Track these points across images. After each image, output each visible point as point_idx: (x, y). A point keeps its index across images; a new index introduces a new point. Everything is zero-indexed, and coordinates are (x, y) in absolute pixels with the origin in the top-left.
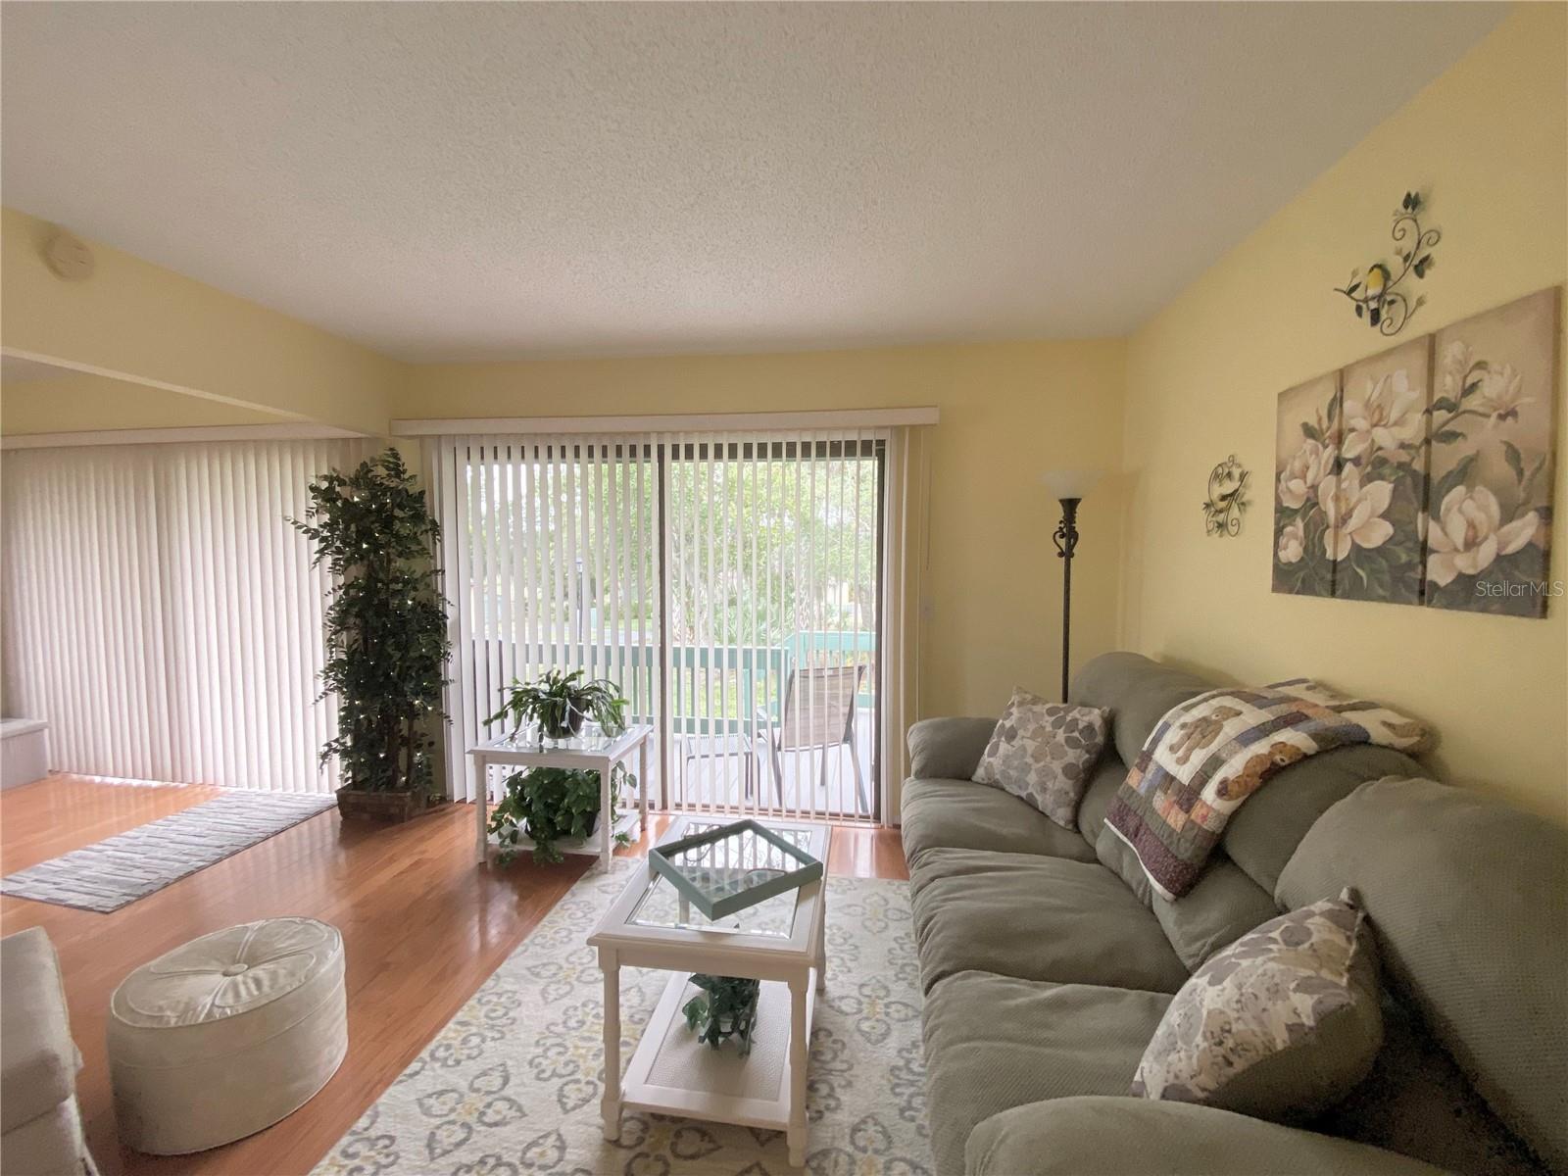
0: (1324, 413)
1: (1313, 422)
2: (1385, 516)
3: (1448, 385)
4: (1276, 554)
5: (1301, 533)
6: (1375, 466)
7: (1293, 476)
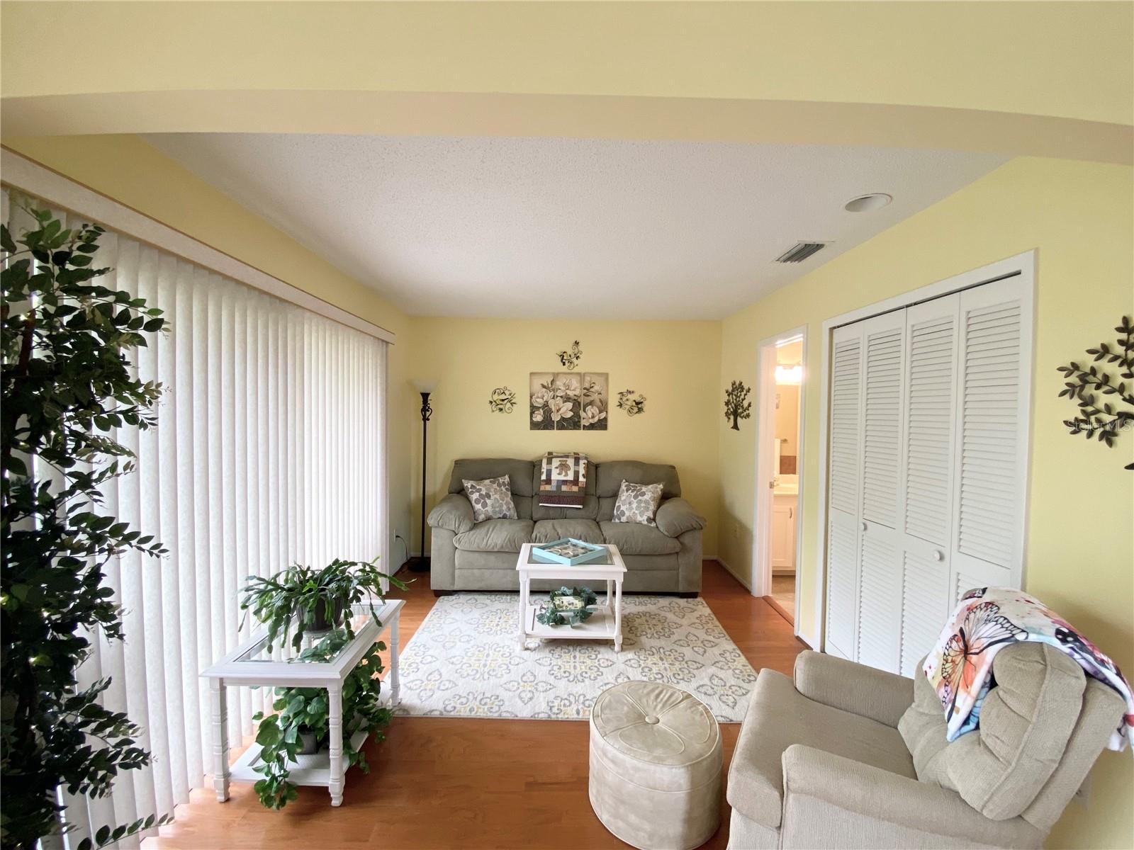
0: (550, 383)
1: (546, 384)
2: (571, 410)
3: (587, 385)
4: (531, 419)
5: (542, 413)
6: (567, 399)
7: (538, 397)
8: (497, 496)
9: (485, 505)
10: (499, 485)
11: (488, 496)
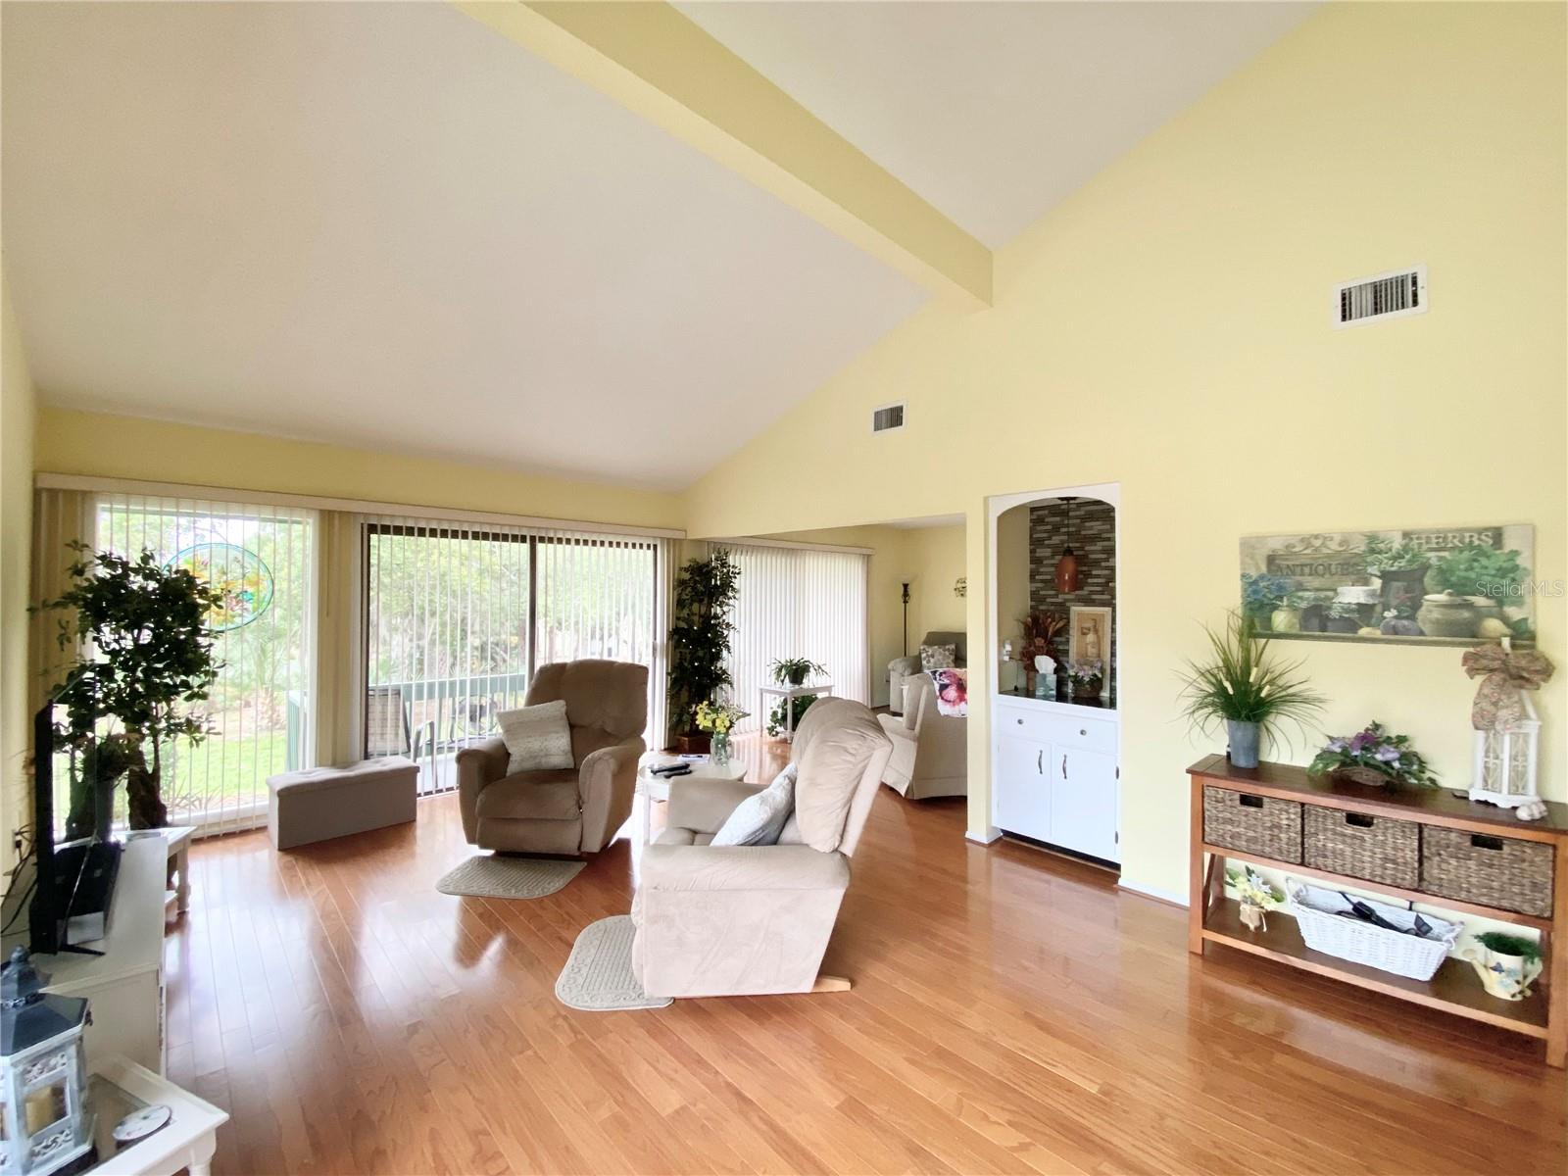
8: (940, 657)
9: (928, 662)
10: (944, 650)
11: (933, 656)
